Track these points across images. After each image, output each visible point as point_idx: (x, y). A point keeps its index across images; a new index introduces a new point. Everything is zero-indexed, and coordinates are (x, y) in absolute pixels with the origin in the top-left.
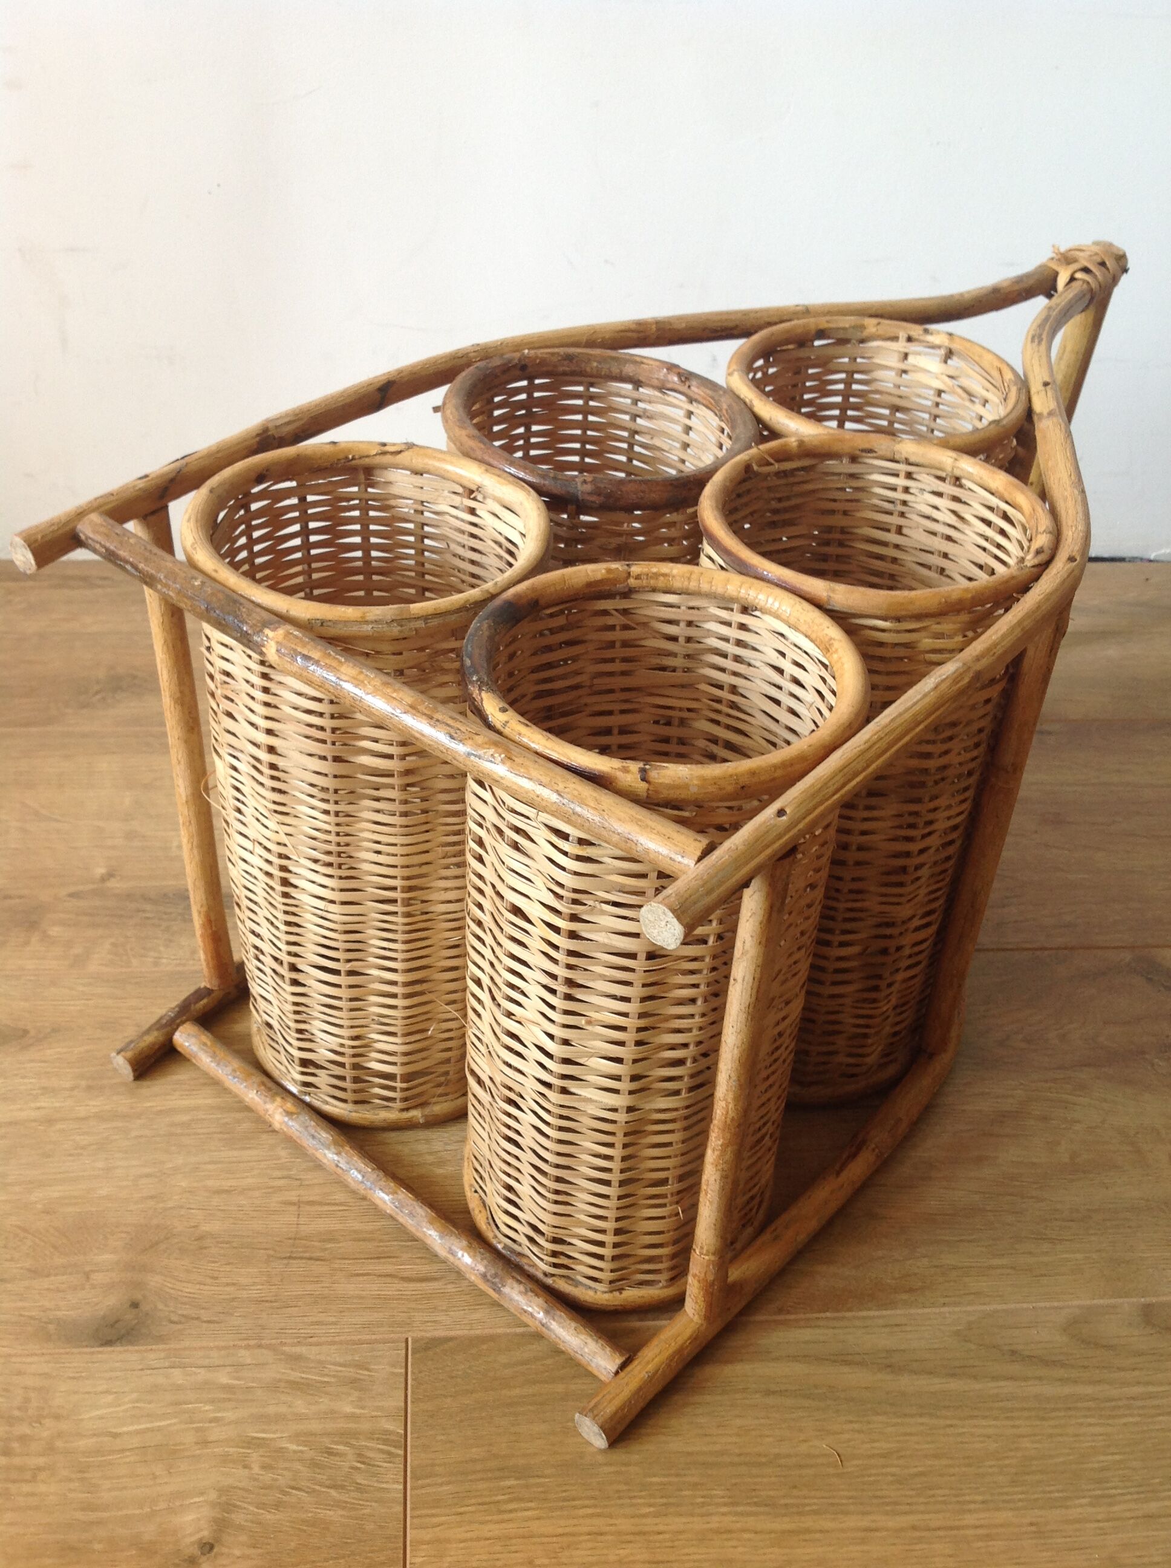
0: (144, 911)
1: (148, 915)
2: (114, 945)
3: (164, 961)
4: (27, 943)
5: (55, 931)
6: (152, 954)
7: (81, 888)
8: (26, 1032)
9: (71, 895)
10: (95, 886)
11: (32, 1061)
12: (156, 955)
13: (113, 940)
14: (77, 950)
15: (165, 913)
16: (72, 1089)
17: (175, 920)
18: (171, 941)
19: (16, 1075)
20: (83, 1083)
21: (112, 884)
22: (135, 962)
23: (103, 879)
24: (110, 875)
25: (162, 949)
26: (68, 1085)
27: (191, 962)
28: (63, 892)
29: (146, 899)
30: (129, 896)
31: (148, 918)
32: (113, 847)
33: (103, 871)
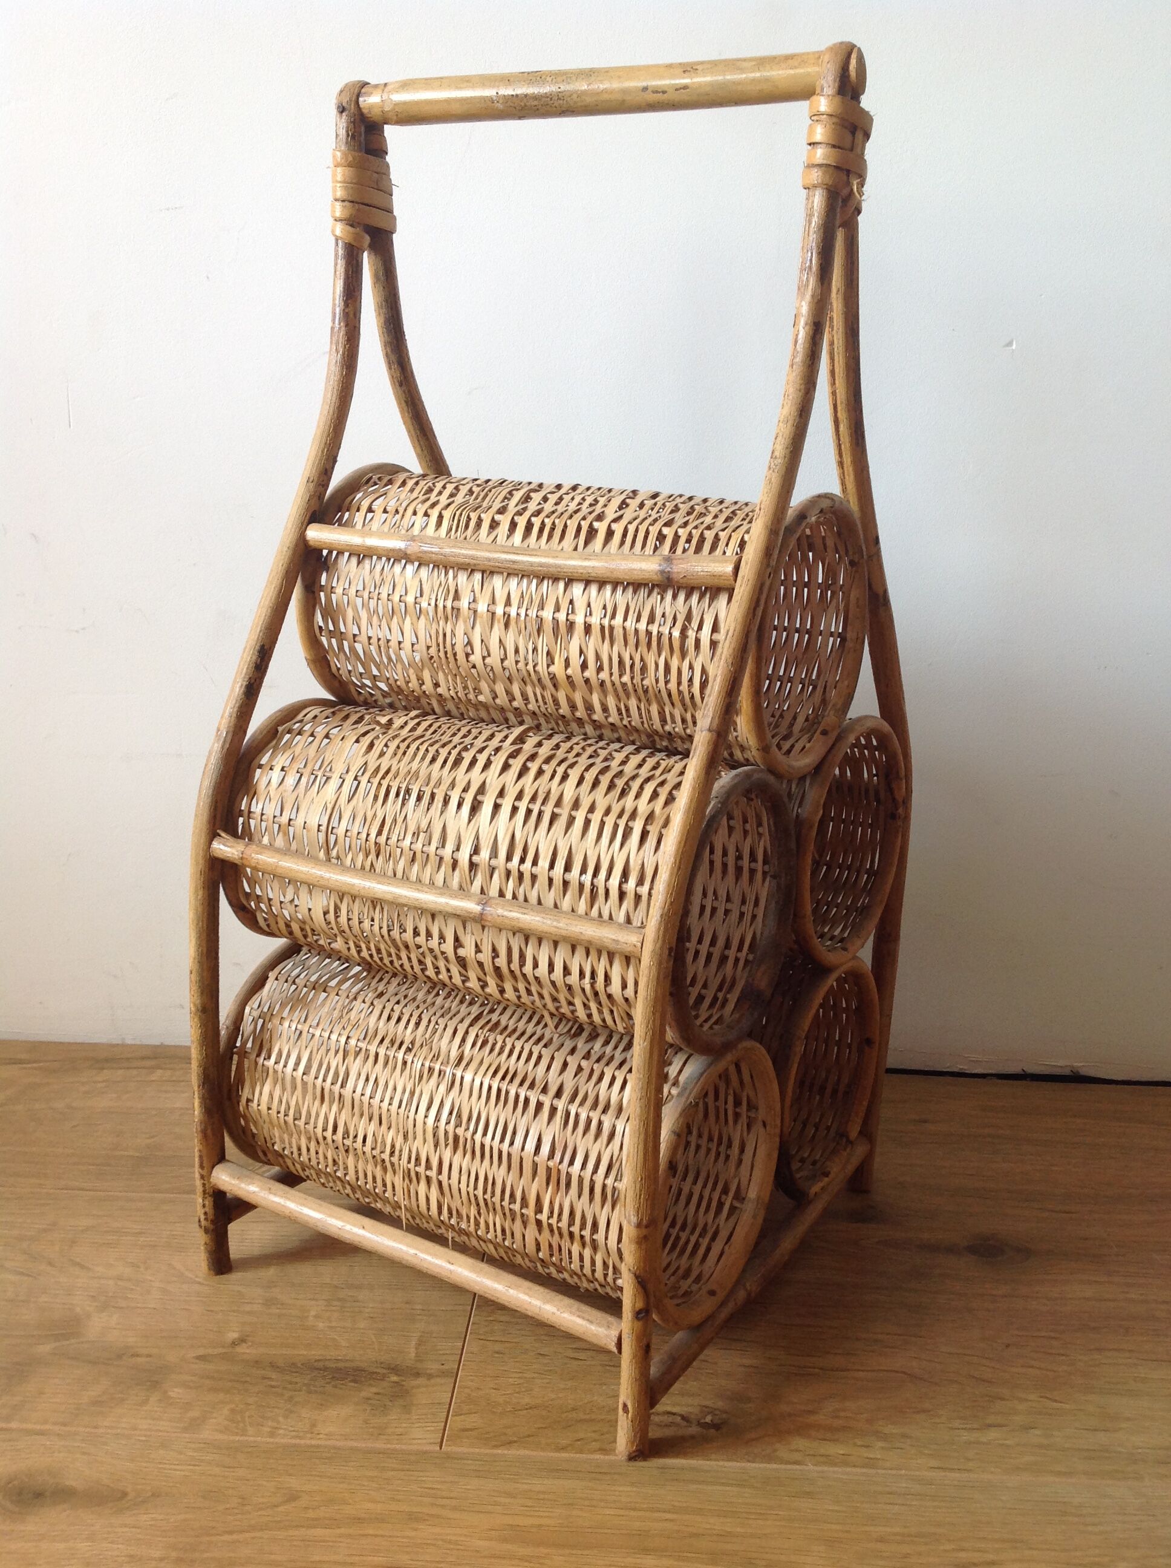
0: (270, 1379)
1: (273, 1383)
2: (232, 1411)
3: (281, 1432)
4: (145, 1402)
5: (176, 1393)
6: (270, 1423)
7: (210, 1351)
8: (125, 1494)
9: (199, 1358)
10: (224, 1350)
11: (126, 1526)
12: (275, 1424)
13: (233, 1406)
14: (195, 1413)
15: (291, 1383)
16: (161, 1559)
17: (300, 1390)
18: (291, 1412)
19: (106, 1539)
20: (174, 1554)
21: (242, 1349)
22: (251, 1430)
23: (234, 1344)
24: (242, 1340)
25: (281, 1419)
26: (157, 1554)
27: (309, 1435)
28: (192, 1354)
29: (273, 1366)
30: (257, 1363)
31: (273, 1387)
32: (249, 1313)
33: (235, 1335)
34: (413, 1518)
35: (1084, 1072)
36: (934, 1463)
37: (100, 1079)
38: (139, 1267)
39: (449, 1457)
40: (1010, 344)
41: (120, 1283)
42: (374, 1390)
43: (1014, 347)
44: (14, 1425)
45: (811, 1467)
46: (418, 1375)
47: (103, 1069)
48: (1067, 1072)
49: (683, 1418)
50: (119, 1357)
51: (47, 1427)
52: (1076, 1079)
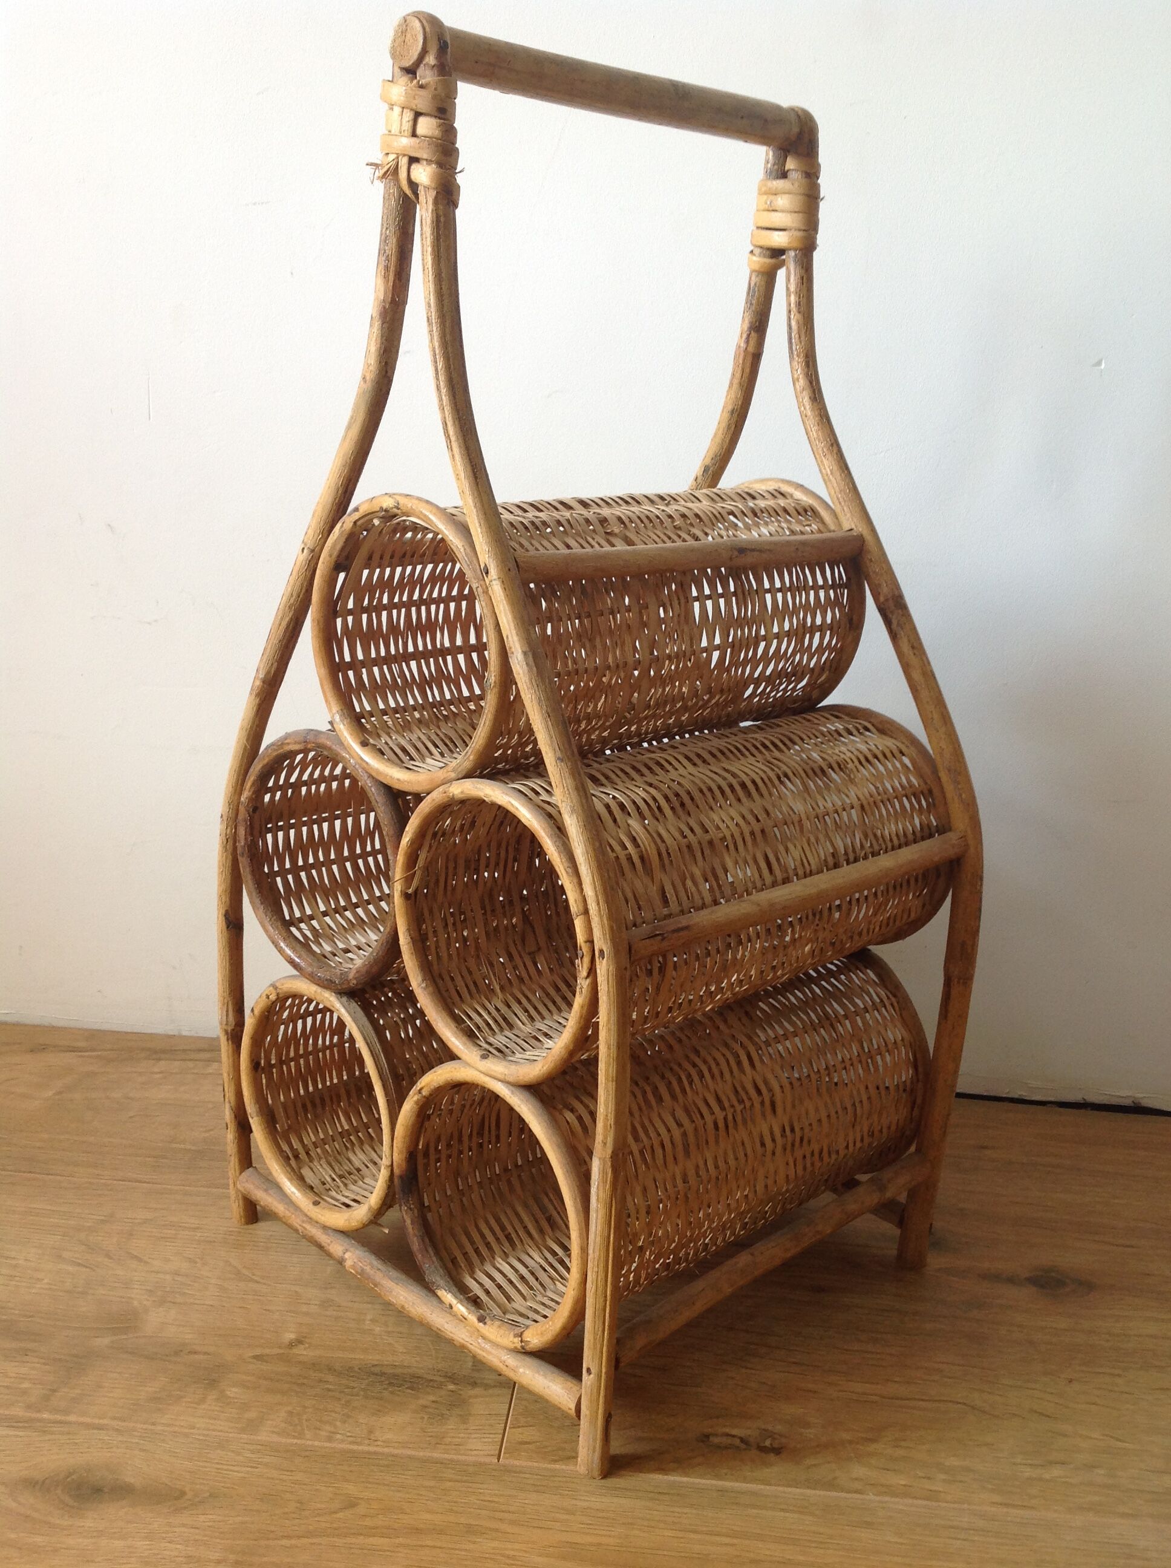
0: (327, 1382)
1: (330, 1387)
2: (290, 1413)
3: (338, 1436)
4: (203, 1400)
5: (233, 1392)
6: (328, 1427)
7: (267, 1351)
8: (183, 1493)
9: (256, 1357)
10: (282, 1351)
11: (184, 1525)
12: (332, 1429)
13: (290, 1408)
14: (252, 1414)
15: (348, 1387)
16: (219, 1562)
17: (357, 1395)
18: (349, 1417)
19: (164, 1539)
20: (232, 1557)
21: (300, 1350)
22: (308, 1434)
23: (291, 1345)
24: (300, 1341)
25: (338, 1423)
26: (216, 1556)
27: (367, 1442)
28: (250, 1353)
29: (330, 1369)
30: (314, 1366)
31: (329, 1390)
32: (307, 1314)
33: (292, 1336)
34: (470, 1530)
35: (1147, 1103)
36: (997, 1498)
37: (156, 1070)
38: (196, 1263)
39: (507, 1470)
40: (1099, 363)
41: (179, 1279)
42: (432, 1398)
43: (1103, 366)
44: (72, 1418)
45: (872, 1497)
46: (474, 1384)
47: (160, 1059)
48: (1127, 1102)
49: (742, 1440)
50: (177, 1353)
51: (105, 1421)
52: (1137, 1110)
